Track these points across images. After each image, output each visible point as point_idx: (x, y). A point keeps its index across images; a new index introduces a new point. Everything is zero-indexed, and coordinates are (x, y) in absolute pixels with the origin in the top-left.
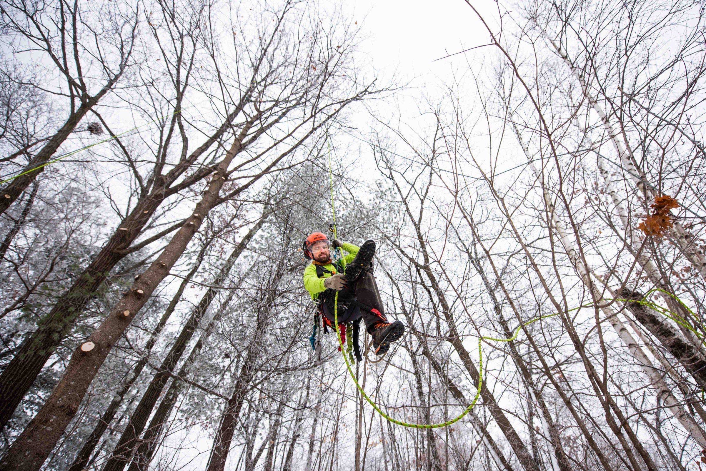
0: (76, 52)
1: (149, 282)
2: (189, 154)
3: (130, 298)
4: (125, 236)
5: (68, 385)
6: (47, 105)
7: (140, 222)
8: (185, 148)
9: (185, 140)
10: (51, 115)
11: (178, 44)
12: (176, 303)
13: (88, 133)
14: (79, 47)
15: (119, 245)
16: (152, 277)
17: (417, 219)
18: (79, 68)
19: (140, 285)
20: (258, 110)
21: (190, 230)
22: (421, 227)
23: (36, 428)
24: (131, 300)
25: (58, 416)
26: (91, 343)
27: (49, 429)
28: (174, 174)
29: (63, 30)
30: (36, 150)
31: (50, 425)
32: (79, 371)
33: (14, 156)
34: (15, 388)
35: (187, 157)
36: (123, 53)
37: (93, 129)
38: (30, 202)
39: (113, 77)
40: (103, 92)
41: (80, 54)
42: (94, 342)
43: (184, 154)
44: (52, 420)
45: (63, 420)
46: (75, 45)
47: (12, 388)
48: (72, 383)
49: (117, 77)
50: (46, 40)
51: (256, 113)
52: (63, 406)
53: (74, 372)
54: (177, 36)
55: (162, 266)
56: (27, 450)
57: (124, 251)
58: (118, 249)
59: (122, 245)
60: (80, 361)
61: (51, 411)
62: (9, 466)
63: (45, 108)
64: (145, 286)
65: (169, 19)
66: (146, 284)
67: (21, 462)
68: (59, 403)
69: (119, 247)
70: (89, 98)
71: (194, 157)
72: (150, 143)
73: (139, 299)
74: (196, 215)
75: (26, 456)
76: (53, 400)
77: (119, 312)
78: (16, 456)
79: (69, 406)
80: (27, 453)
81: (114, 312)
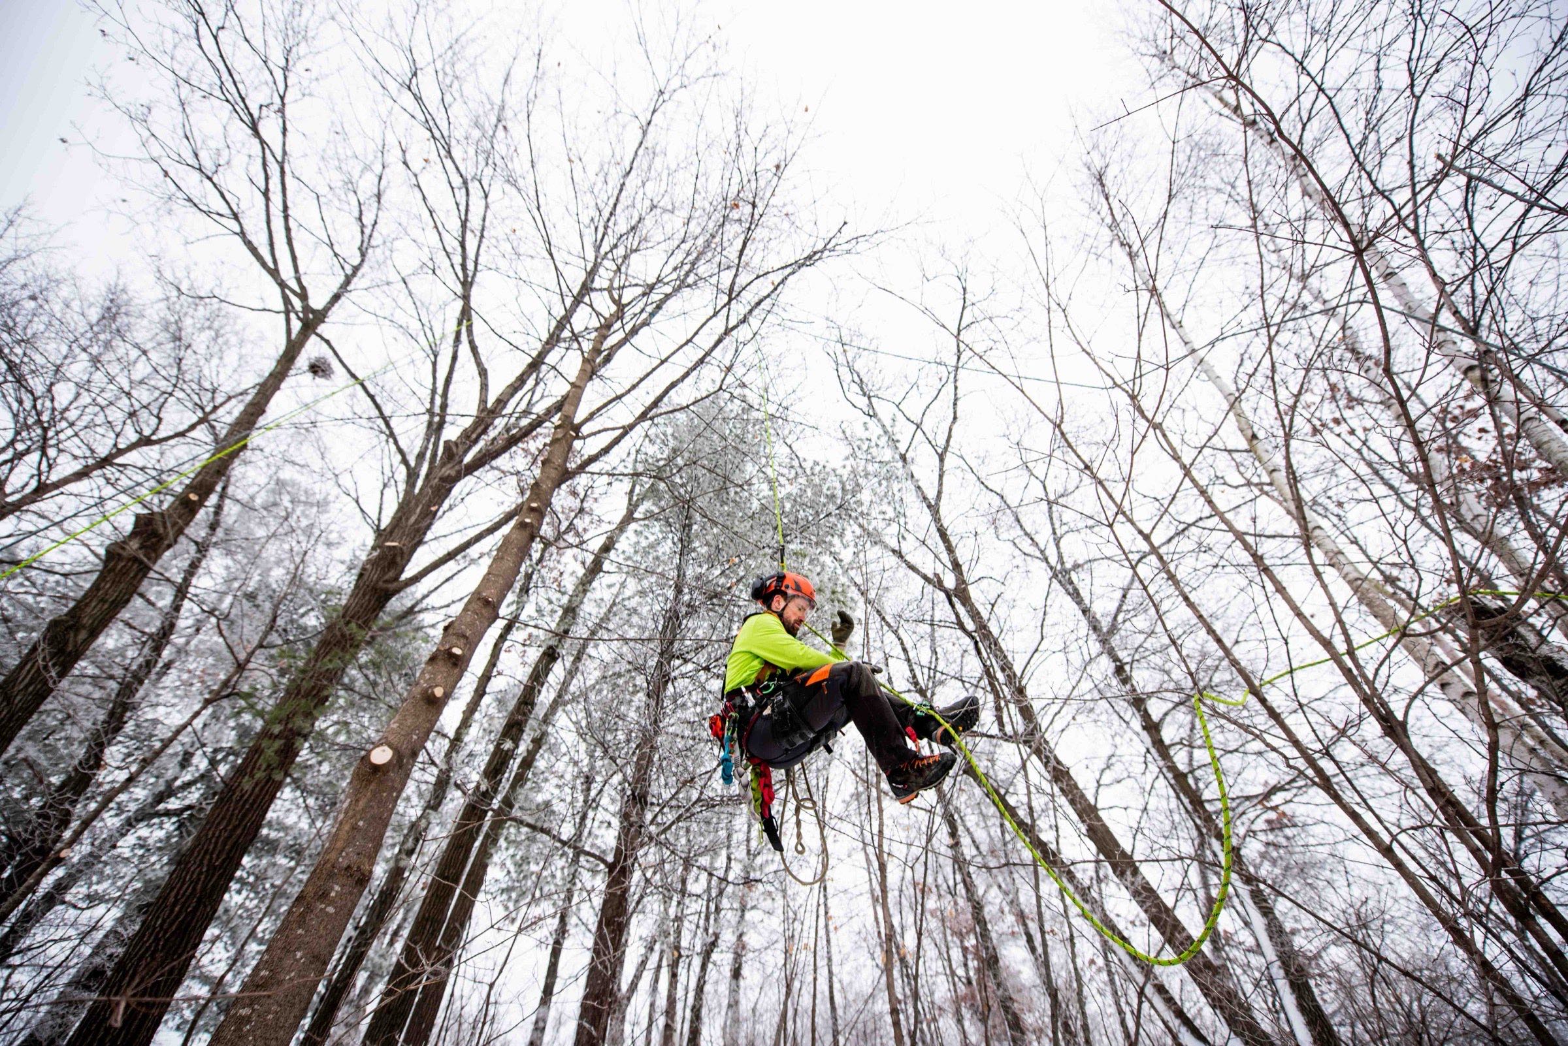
0: (288, 230)
1: (468, 633)
2: (491, 402)
3: (440, 663)
4: (395, 556)
5: (355, 828)
6: (237, 333)
7: (418, 531)
8: (484, 387)
9: (483, 373)
10: (244, 351)
11: (461, 195)
12: (489, 679)
13: (310, 375)
14: (292, 223)
15: (385, 573)
16: (472, 624)
17: (931, 495)
18: (294, 259)
19: (454, 640)
20: (617, 302)
21: (526, 534)
22: (943, 511)
23: (309, 908)
24: (442, 667)
25: (343, 886)
26: (386, 748)
27: (331, 910)
28: (468, 437)
29: (266, 194)
30: (229, 414)
31: (332, 903)
32: (370, 801)
33: (193, 427)
34: (230, 843)
35: (489, 405)
36: (363, 226)
37: (318, 369)
38: (219, 508)
39: (349, 271)
40: (336, 298)
41: (293, 234)
42: (390, 746)
43: (483, 401)
44: (333, 894)
45: (351, 893)
46: (286, 218)
47: (225, 844)
48: (361, 823)
49: (356, 269)
50: (236, 217)
51: (614, 308)
52: (349, 867)
53: (362, 804)
54: (457, 181)
55: (487, 603)
56: (298, 949)
57: (394, 586)
58: (386, 581)
59: (391, 574)
60: (369, 782)
61: (331, 876)
62: (271, 978)
63: (233, 340)
64: (463, 641)
65: (443, 153)
66: (464, 636)
67: (289, 972)
68: (343, 862)
69: (387, 577)
70: (313, 311)
71: (501, 402)
72: (415, 387)
73: (455, 665)
74: (534, 505)
75: (298, 961)
76: (333, 855)
77: (426, 691)
78: (281, 959)
79: (359, 868)
80: (299, 954)
81: (417, 691)
